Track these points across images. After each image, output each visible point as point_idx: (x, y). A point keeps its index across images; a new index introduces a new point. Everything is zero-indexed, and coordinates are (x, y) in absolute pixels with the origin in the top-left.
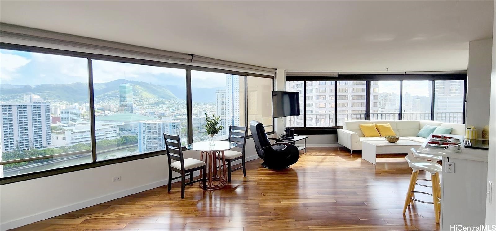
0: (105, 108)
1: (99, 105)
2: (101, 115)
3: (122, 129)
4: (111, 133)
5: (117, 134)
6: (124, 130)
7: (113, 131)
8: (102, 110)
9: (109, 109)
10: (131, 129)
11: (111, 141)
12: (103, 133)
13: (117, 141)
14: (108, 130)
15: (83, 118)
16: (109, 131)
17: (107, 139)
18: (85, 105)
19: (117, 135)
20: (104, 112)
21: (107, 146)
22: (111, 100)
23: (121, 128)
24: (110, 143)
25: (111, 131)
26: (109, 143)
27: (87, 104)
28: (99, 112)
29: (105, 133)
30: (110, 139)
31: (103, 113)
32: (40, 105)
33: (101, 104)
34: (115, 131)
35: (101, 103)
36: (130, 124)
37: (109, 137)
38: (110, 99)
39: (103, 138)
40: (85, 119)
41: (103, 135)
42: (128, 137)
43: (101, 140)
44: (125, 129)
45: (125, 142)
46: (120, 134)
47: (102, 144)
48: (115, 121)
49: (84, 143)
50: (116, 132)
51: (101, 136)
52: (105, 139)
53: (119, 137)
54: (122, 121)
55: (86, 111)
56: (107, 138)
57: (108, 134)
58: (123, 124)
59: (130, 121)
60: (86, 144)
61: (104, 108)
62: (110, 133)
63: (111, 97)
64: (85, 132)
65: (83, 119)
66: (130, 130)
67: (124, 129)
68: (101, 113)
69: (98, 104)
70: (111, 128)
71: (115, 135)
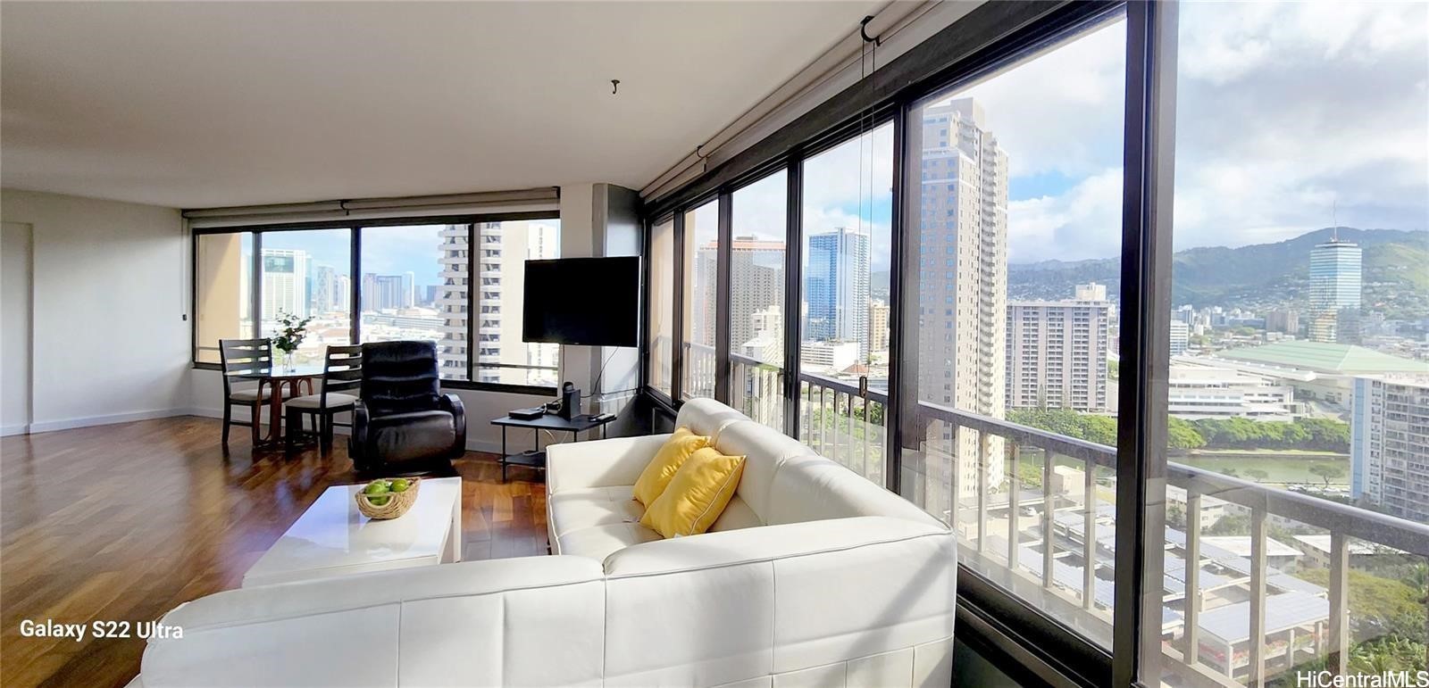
0: (1268, 322)
1: (1252, 311)
2: (1254, 342)
3: (1303, 394)
4: (1266, 402)
5: (1285, 407)
6: (1314, 399)
7: (1270, 395)
8: (1256, 327)
9: (1280, 325)
10: (1340, 399)
11: (1261, 427)
12: (1239, 398)
13: (1281, 429)
14: (1256, 392)
15: (1198, 346)
16: (1260, 395)
17: (1250, 418)
18: (1209, 311)
19: (1285, 411)
20: (1264, 334)
21: (1249, 438)
22: (1291, 298)
23: (1303, 390)
24: (1257, 430)
25: (1266, 395)
26: (1255, 433)
27: (1216, 308)
28: (1248, 332)
29: (1246, 397)
30: (1259, 419)
31: (1260, 336)
32: (1089, 308)
33: (1258, 310)
34: (1281, 395)
35: (1257, 305)
36: (1336, 380)
37: (1255, 414)
38: (1290, 293)
39: (1238, 414)
40: (1203, 351)
41: (1238, 405)
42: (1321, 422)
43: (1229, 417)
44: (1315, 394)
45: (1310, 437)
46: (1294, 409)
47: (1231, 431)
48: (1283, 366)
49: (1183, 417)
50: (1281, 401)
51: (1231, 404)
52: (1243, 416)
53: (1289, 419)
54: (1307, 369)
55: (1210, 328)
56: (1248, 414)
57: (1252, 402)
58: (1310, 376)
59: (1338, 369)
60: (1187, 420)
61: (1265, 323)
62: (1260, 402)
63: (1292, 288)
64: (1187, 386)
65: (1199, 351)
66: (1336, 400)
67: (1312, 395)
68: (1253, 337)
69: (1247, 310)
70: (1267, 385)
71: (1276, 408)
